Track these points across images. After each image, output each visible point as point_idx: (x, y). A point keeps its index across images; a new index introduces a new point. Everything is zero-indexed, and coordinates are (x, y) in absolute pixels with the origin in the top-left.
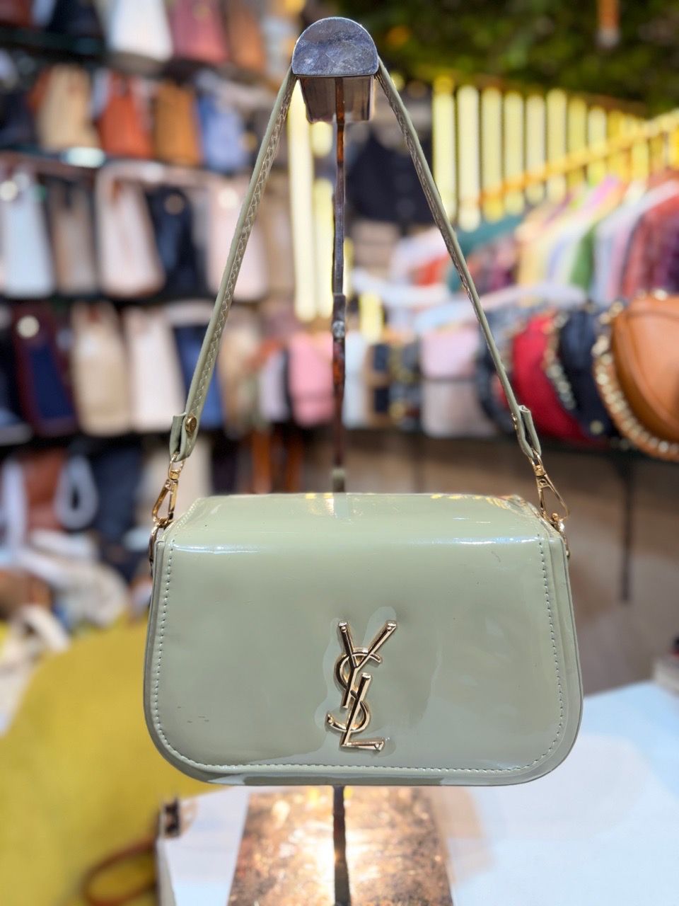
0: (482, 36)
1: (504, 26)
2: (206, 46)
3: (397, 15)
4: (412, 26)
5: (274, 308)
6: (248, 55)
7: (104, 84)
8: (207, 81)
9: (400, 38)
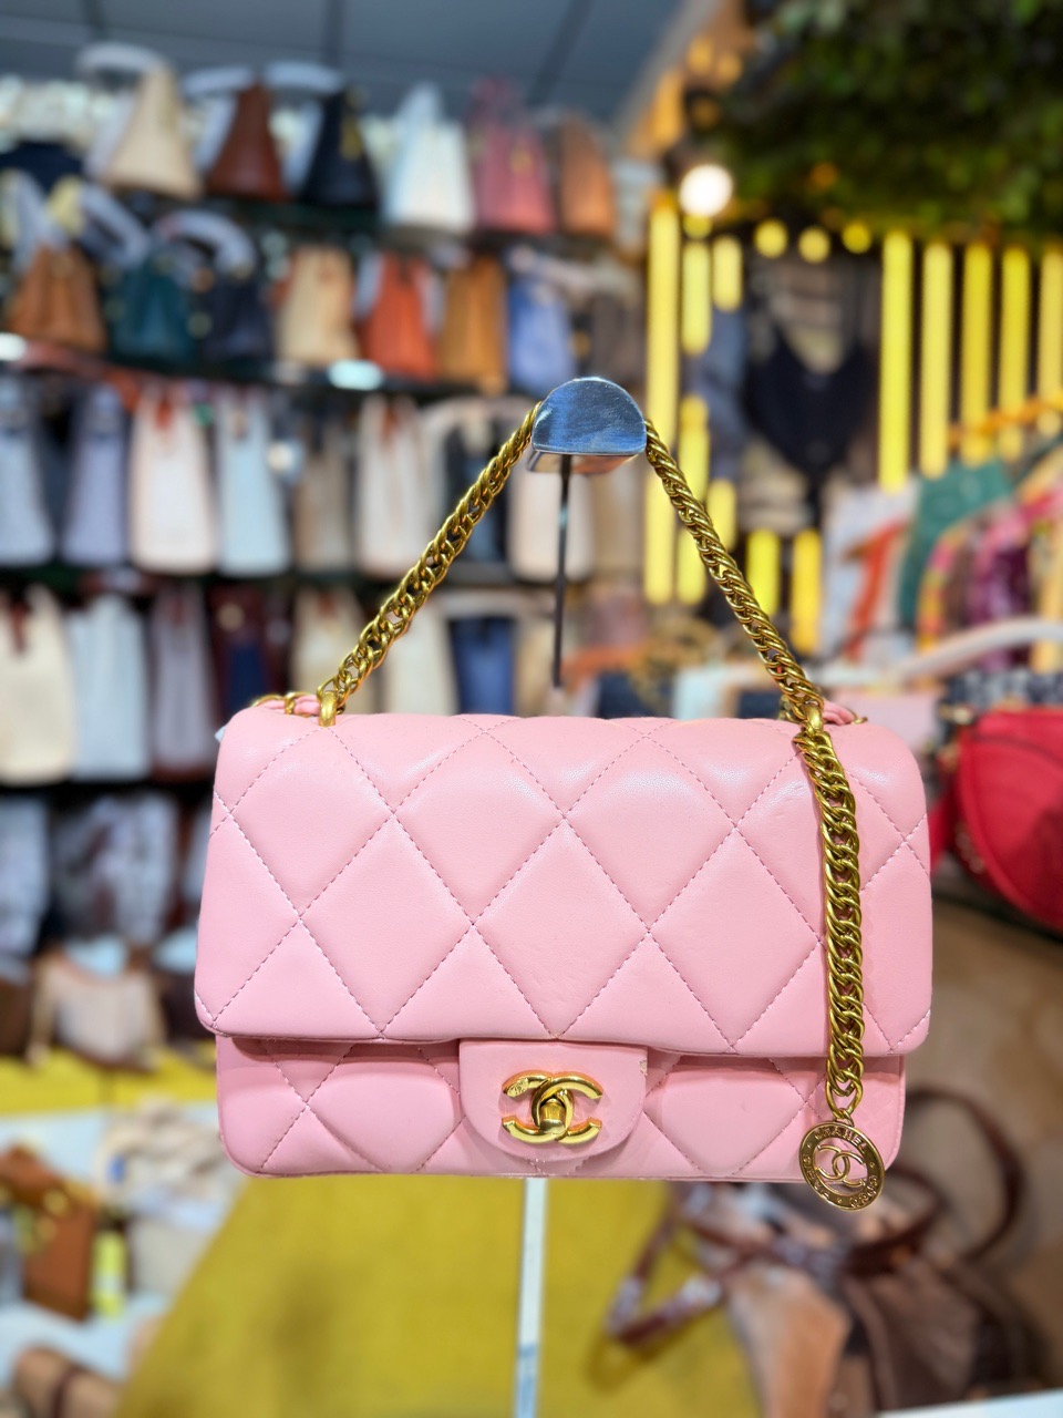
0: (958, 174)
1: (996, 159)
2: (526, 211)
3: (819, 150)
4: (842, 164)
5: (603, 594)
6: (587, 211)
7: (374, 272)
8: (523, 259)
9: (825, 178)
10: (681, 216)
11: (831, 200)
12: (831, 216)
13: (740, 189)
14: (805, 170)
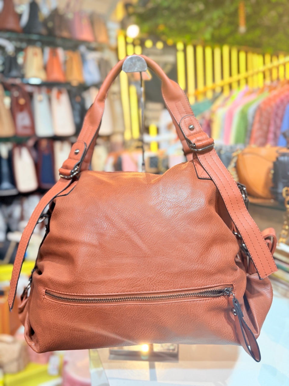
0: (194, 27)
1: (202, 24)
3: (160, 21)
4: (166, 25)
6: (102, 38)
9: (162, 28)
10: (126, 37)
11: (163, 33)
12: (164, 37)
13: (141, 30)
14: (157, 26)
